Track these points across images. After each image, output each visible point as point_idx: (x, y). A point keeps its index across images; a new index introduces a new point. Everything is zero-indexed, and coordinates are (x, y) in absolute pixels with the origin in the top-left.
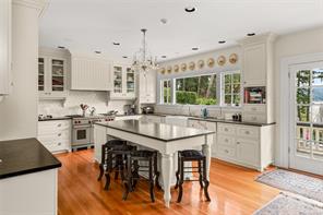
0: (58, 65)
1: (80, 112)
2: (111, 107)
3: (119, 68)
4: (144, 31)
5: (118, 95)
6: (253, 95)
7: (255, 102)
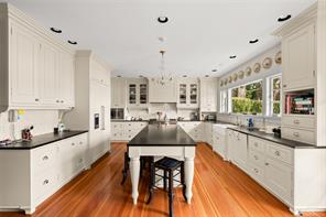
0: (144, 87)
1: (157, 117)
2: (180, 114)
3: (185, 86)
4: (162, 52)
5: (184, 105)
6: (299, 102)
7: (302, 112)
